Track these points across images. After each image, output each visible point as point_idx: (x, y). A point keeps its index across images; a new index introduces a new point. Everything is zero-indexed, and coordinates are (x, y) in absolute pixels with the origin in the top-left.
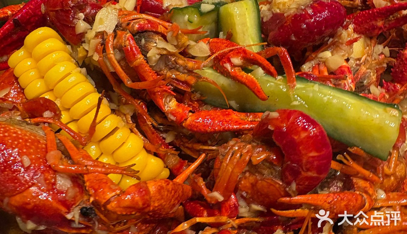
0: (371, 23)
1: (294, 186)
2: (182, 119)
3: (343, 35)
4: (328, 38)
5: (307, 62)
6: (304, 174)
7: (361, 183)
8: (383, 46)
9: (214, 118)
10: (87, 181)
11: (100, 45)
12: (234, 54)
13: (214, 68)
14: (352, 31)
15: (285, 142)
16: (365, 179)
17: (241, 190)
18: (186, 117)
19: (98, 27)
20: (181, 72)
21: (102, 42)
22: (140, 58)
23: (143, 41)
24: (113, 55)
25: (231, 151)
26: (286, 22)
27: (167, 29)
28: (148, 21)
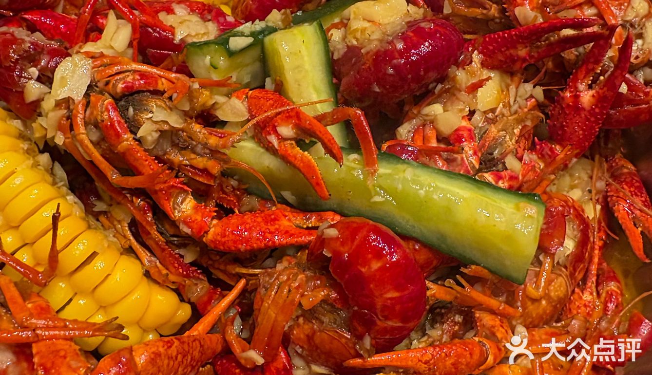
0: (507, 52)
1: (367, 342)
2: (200, 232)
3: (458, 78)
4: (435, 84)
5: (406, 122)
6: (381, 324)
7: (487, 319)
8: (532, 86)
9: (250, 228)
10: (38, 353)
11: (64, 119)
12: (282, 120)
13: (256, 140)
14: (479, 66)
15: (347, 276)
16: (492, 312)
17: (293, 342)
18: (207, 229)
19: (60, 91)
20: (198, 154)
21: (67, 114)
22: (127, 140)
23: (131, 110)
24: (85, 137)
25: (277, 282)
26: (364, 64)
27: (173, 83)
28: (140, 75)
